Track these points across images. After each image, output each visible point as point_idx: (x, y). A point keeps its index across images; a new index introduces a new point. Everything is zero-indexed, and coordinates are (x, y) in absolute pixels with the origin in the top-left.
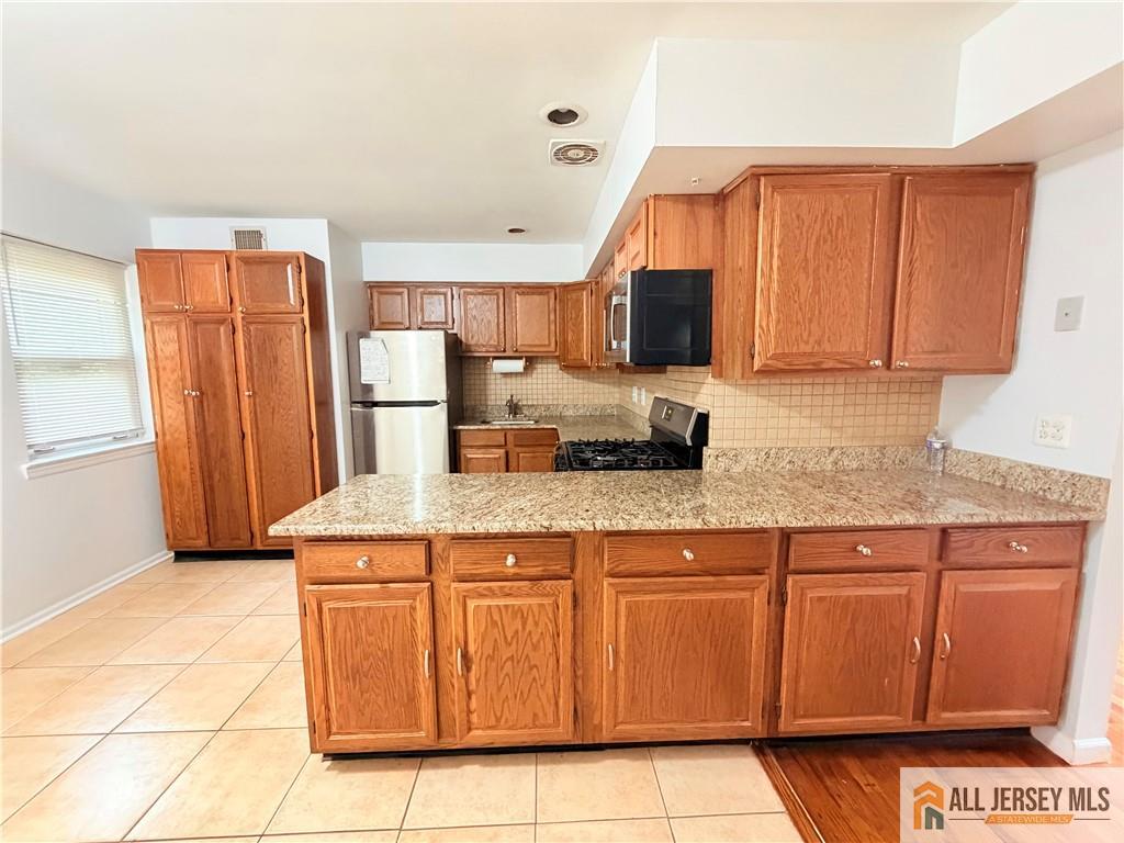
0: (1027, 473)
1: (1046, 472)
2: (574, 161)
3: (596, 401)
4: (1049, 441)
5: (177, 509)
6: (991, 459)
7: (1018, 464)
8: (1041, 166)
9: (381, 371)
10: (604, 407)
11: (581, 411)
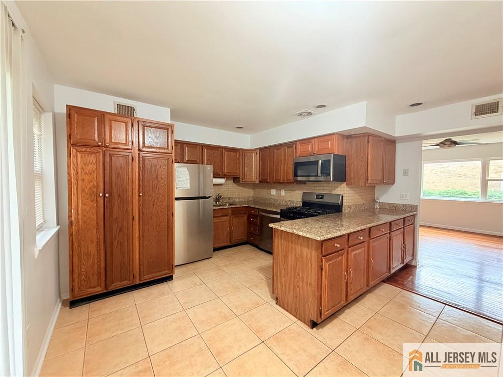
0: (401, 206)
1: (405, 205)
2: (304, 116)
3: (246, 195)
4: (404, 198)
5: (83, 270)
6: (392, 204)
7: (398, 204)
8: (397, 142)
9: (186, 183)
10: (248, 198)
11: (241, 200)
